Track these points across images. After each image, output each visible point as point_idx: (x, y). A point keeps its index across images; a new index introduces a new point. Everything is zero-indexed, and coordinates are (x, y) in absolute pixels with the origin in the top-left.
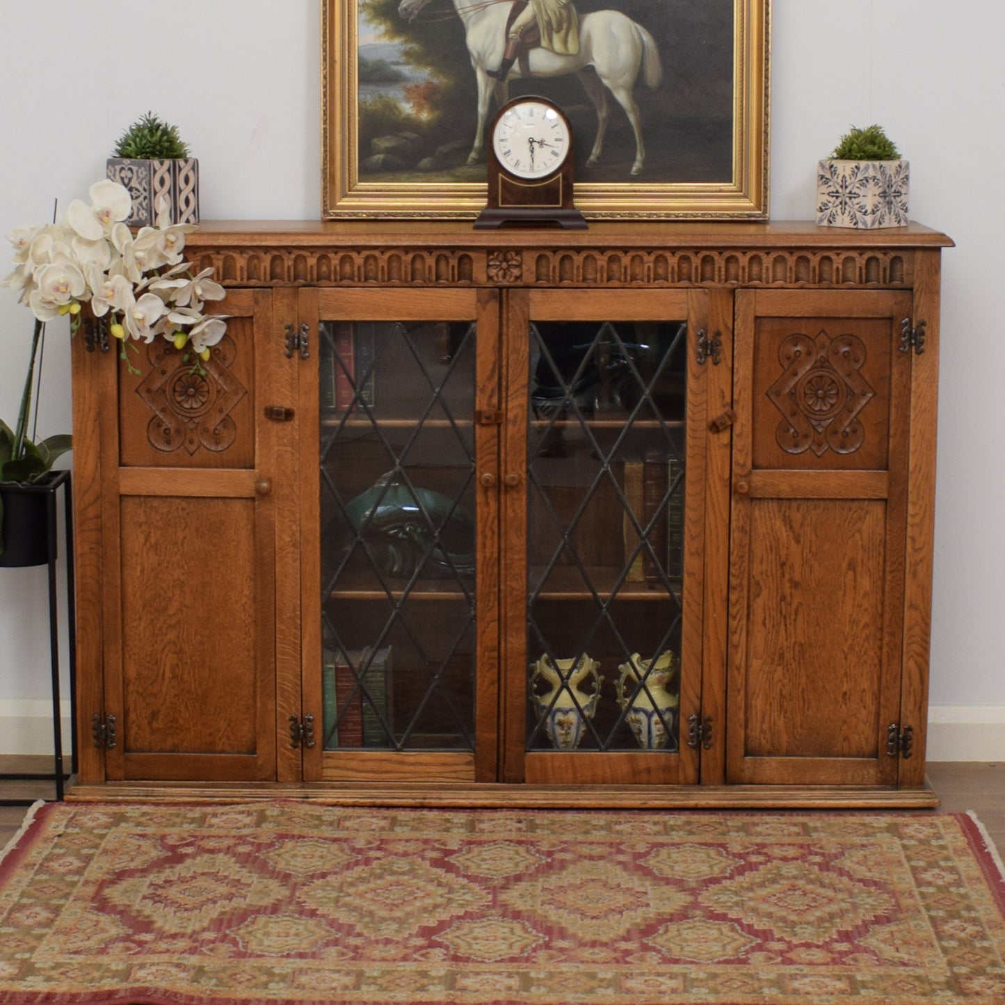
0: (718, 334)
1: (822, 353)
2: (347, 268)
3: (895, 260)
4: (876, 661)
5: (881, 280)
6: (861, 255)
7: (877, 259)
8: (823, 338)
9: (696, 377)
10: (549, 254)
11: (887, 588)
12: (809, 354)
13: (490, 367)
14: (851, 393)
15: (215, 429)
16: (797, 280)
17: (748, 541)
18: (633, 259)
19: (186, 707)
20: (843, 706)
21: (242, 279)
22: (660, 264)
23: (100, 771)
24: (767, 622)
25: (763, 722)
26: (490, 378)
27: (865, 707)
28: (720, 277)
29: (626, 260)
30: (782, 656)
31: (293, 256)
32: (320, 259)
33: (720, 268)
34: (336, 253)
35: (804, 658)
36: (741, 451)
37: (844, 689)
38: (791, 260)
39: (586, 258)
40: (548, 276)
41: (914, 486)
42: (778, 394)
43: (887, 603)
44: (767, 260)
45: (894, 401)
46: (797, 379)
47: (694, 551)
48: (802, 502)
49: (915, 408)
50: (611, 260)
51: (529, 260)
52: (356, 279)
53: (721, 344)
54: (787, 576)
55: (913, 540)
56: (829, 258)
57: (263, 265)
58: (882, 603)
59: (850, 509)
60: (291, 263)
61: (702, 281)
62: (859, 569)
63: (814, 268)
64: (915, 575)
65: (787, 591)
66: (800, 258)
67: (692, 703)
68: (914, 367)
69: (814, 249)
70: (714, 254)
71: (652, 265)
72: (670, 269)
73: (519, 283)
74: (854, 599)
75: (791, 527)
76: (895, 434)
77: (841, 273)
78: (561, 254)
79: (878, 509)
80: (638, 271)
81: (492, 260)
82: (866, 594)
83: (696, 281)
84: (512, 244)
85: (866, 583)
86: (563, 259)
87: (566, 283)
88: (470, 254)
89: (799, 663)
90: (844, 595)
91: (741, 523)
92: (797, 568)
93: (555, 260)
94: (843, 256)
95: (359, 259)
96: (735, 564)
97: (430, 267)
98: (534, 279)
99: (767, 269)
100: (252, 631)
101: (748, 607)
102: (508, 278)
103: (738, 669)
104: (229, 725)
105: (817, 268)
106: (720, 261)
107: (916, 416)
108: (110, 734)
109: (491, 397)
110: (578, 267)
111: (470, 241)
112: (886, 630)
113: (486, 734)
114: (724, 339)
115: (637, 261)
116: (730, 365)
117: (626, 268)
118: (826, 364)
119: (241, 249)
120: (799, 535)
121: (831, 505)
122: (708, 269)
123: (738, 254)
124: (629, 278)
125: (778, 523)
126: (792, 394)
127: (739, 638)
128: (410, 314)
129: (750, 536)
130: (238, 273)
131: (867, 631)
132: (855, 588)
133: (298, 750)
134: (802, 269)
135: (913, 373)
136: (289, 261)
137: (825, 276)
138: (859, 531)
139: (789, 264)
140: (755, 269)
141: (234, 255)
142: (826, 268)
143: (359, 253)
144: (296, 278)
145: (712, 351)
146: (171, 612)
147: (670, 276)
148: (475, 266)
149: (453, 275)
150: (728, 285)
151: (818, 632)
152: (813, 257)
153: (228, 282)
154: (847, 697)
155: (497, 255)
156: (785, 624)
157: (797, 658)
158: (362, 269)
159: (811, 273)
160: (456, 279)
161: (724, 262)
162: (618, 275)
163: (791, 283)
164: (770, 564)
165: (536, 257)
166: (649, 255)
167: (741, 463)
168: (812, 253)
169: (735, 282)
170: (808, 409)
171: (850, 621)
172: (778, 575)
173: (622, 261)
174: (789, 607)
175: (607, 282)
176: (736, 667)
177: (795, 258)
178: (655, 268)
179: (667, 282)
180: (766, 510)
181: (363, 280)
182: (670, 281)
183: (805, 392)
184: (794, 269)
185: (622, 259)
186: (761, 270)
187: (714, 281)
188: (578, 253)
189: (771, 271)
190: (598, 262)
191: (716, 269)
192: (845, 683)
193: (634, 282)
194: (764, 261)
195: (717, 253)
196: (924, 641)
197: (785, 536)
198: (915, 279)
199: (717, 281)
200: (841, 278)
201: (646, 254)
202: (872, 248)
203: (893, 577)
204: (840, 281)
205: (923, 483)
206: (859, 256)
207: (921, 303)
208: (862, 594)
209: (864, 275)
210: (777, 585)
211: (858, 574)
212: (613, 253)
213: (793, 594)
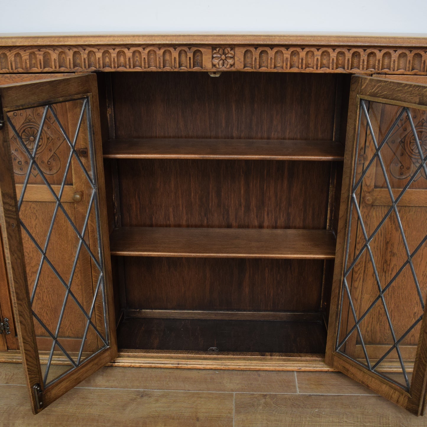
1: (424, 117)
2: (122, 59)
10: (252, 49)
12: (415, 117)
15: (48, 161)
16: (413, 69)
18: (307, 53)
19: (47, 314)
20: (414, 319)
21: (55, 67)
22: (325, 57)
23: (4, 345)
25: (368, 327)
28: (363, 66)
29: (303, 54)
31: (87, 52)
32: (104, 53)
33: (363, 60)
35: (394, 294)
36: (369, 177)
37: (415, 311)
38: (410, 56)
39: (276, 53)
40: (251, 64)
42: (394, 142)
44: (395, 56)
50: (293, 54)
51: (239, 53)
52: (128, 66)
54: (389, 250)
57: (68, 58)
60: (86, 56)
61: (351, 69)
65: (388, 258)
66: (416, 54)
70: (360, 50)
71: (319, 58)
72: (331, 61)
73: (233, 69)
75: (394, 222)
78: (260, 49)
80: (310, 61)
81: (215, 53)
83: (348, 69)
84: (228, 43)
86: (261, 53)
87: (263, 69)
88: (200, 49)
89: (391, 297)
92: (395, 245)
93: (256, 53)
95: (129, 53)
96: (359, 243)
97: (175, 58)
98: (243, 66)
99: (394, 62)
100: (79, 275)
101: (365, 267)
102: (225, 65)
104: (71, 323)
106: (364, 56)
108: (6, 327)
110: (271, 58)
111: (200, 40)
115: (310, 54)
117: (302, 59)
118: (425, 124)
119: (54, 47)
121: (419, 210)
122: (356, 60)
123: (376, 51)
124: (304, 66)
125: (387, 220)
126: (402, 142)
127: (358, 283)
130: (53, 63)
134: (417, 62)
136: (84, 55)
139: (408, 59)
140: (386, 61)
141: (50, 51)
143: (129, 49)
144: (90, 66)
147: (331, 65)
148: (204, 57)
149: (190, 63)
151: (403, 281)
152: (425, 54)
153: (46, 70)
154: (416, 315)
155: (219, 50)
156: (385, 276)
157: (390, 294)
158: (131, 60)
159: (422, 65)
160: (192, 66)
161: (366, 56)
162: (297, 64)
163: (409, 71)
164: (380, 242)
165: (244, 52)
166: (318, 51)
167: (368, 185)
168: (424, 51)
169: (373, 70)
170: (411, 151)
171: (423, 275)
172: (384, 249)
173: (300, 55)
174: (388, 267)
175: (290, 68)
176: (355, 299)
177: (413, 54)
178: (321, 59)
179: (328, 69)
180: (380, 211)
181: (132, 67)
182: (331, 68)
183: (410, 141)
184: (411, 62)
185: (300, 53)
186: (390, 62)
187: (359, 69)
188: (272, 49)
189: (396, 63)
190: (284, 55)
191: (361, 61)
192: (416, 308)
193: (307, 69)
194: (393, 56)
195: (363, 50)
197: (390, 227)
199: (361, 69)
201: (316, 50)
210: (383, 254)
212: (295, 49)
213: (392, 259)
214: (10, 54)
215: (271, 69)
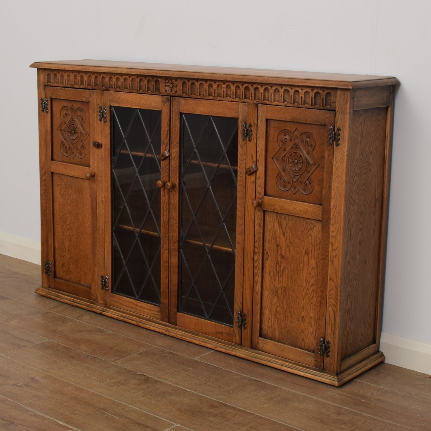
0: (250, 126)
1: (296, 141)
2: (118, 83)
3: (328, 94)
5: (321, 105)
6: (312, 90)
7: (320, 93)
8: (297, 132)
9: (242, 147)
10: (187, 81)
13: (166, 133)
14: (308, 163)
15: (80, 149)
16: (284, 101)
17: (262, 232)
18: (218, 85)
19: (72, 264)
20: (302, 323)
21: (86, 86)
22: (229, 89)
23: (47, 283)
24: (271, 273)
25: (269, 322)
26: (166, 138)
27: (311, 326)
28: (252, 97)
29: (215, 86)
30: (277, 291)
31: (101, 77)
32: (109, 79)
34: (115, 76)
35: (286, 295)
36: (259, 186)
37: (303, 315)
38: (282, 91)
39: (200, 84)
40: (186, 92)
41: (333, 216)
42: (277, 159)
44: (272, 90)
45: (325, 170)
46: (285, 153)
47: (240, 232)
48: (287, 216)
49: (335, 174)
50: (210, 86)
51: (179, 83)
52: (121, 88)
53: (251, 131)
54: (279, 252)
55: (332, 245)
56: (298, 91)
57: (92, 80)
59: (307, 223)
61: (244, 99)
62: (310, 255)
63: (291, 96)
64: (332, 262)
65: (279, 260)
66: (285, 90)
67: (239, 305)
68: (335, 153)
69: (292, 86)
70: (249, 85)
71: (225, 89)
72: (232, 92)
73: (176, 94)
74: (308, 270)
75: (281, 228)
76: (326, 187)
77: (303, 99)
78: (191, 81)
79: (319, 226)
80: (219, 92)
81: (167, 83)
82: (313, 269)
83: (242, 99)
84: (173, 76)
85: (313, 262)
86: (192, 84)
87: (193, 96)
88: (159, 79)
90: (303, 266)
91: (259, 222)
92: (284, 248)
93: (189, 84)
94: (304, 91)
95: (122, 79)
96: (257, 242)
97: (145, 84)
98: (182, 93)
99: (271, 95)
100: (91, 236)
101: (263, 264)
102: (172, 92)
103: (257, 294)
104: (85, 274)
105: (293, 96)
106: (252, 89)
107: (335, 179)
108: (49, 269)
109: (166, 146)
110: (197, 88)
111: (156, 73)
113: (164, 300)
114: (254, 129)
115: (220, 87)
116: (256, 142)
117: (215, 90)
118: (298, 146)
120: (285, 232)
121: (298, 219)
122: (247, 93)
123: (259, 87)
124: (216, 95)
126: (283, 160)
127: (258, 278)
128: (139, 106)
129: (264, 229)
130: (85, 83)
131: (312, 288)
132: (308, 264)
133: (104, 290)
134: (286, 96)
135: (334, 156)
136: (100, 79)
137: (297, 100)
138: (310, 235)
139: (281, 93)
140: (266, 94)
141: (84, 75)
142: (297, 96)
143: (122, 76)
144: (102, 86)
145: (247, 134)
146: (68, 223)
147: (232, 95)
148: (160, 85)
150: (255, 102)
151: (292, 283)
152: (291, 90)
153: (82, 86)
154: (304, 319)
155: (169, 81)
156: (278, 276)
157: (283, 294)
158: (123, 84)
159: (290, 98)
160: (154, 90)
161: (254, 90)
162: (212, 94)
163: (281, 103)
164: (272, 244)
165: (182, 82)
167: (260, 192)
168: (291, 88)
169: (258, 100)
170: (290, 168)
171: (306, 281)
172: (276, 251)
174: (280, 268)
175: (208, 96)
176: (256, 292)
177: (283, 90)
178: (226, 91)
179: (230, 99)
180: (271, 217)
181: (123, 89)
182: (232, 98)
183: (288, 160)
184: (282, 95)
186: (269, 95)
188: (197, 81)
189: (273, 96)
190: (205, 86)
191: (251, 93)
192: (303, 312)
193: (218, 97)
194: (270, 91)
195: (251, 85)
196: (336, 298)
197: (279, 232)
198: (336, 105)
199: (250, 99)
200: (303, 102)
201: (223, 84)
202: (317, 87)
203: (323, 262)
204: (303, 104)
205: (337, 215)
206: (311, 91)
207: (339, 119)
208: (311, 268)
209: (313, 101)
210: (275, 256)
211: (310, 257)
212: (210, 82)
213: (282, 261)
214: (65, 75)
215: (197, 96)
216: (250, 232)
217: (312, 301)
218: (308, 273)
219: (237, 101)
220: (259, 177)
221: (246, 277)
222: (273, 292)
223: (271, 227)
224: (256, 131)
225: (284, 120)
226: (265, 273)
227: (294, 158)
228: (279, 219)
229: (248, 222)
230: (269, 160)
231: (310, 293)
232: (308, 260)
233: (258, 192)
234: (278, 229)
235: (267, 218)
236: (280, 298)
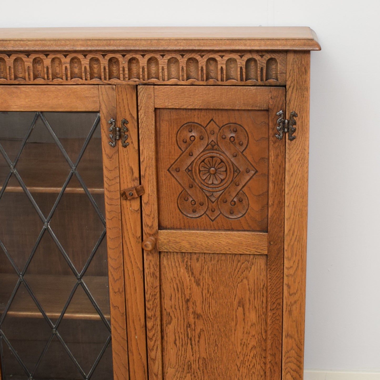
0: (125, 122)
1: (213, 138)
3: (270, 61)
4: (262, 373)
5: (259, 79)
6: (241, 57)
7: (255, 61)
8: (212, 125)
9: (110, 158)
11: (269, 322)
12: (202, 138)
14: (236, 171)
16: (188, 78)
17: (158, 284)
18: (53, 60)
22: (76, 65)
24: (177, 342)
28: (124, 75)
29: (47, 61)
30: (190, 367)
33: (123, 68)
35: (206, 369)
36: (149, 215)
38: (183, 61)
39: (15, 60)
41: (288, 246)
42: (178, 170)
43: (269, 332)
44: (163, 62)
45: (271, 178)
46: (193, 159)
47: (117, 290)
49: (289, 184)
50: (36, 61)
53: (127, 130)
54: (191, 310)
55: (289, 286)
56: (214, 60)
58: (266, 332)
59: (239, 261)
61: (110, 79)
62: (247, 306)
63: (202, 68)
64: (290, 312)
65: (192, 320)
66: (189, 59)
68: (287, 151)
70: (118, 56)
71: (68, 66)
72: (83, 69)
74: (244, 328)
75: (192, 273)
76: (273, 205)
77: (225, 72)
79: (261, 262)
80: (57, 70)
82: (253, 325)
83: (105, 79)
85: (252, 316)
89: (203, 372)
90: (236, 325)
91: (152, 270)
92: (198, 303)
94: (226, 58)
96: (149, 301)
99: (163, 69)
101: (162, 331)
103: (157, 376)
105: (204, 68)
106: (123, 62)
107: (290, 190)
110: (10, 67)
112: (269, 352)
114: (131, 126)
115: (57, 62)
116: (137, 148)
117: (48, 68)
118: (216, 147)
120: (199, 280)
121: (223, 258)
122: (114, 69)
123: (138, 56)
124: (50, 77)
125: (182, 270)
126: (189, 171)
127: (156, 354)
129: (160, 280)
131: (254, 352)
132: (244, 319)
134: (192, 68)
135: (287, 156)
137: (212, 74)
138: (247, 278)
139: (181, 65)
140: (153, 68)
142: (212, 68)
145: (120, 136)
150: (131, 82)
151: (216, 351)
152: (201, 59)
156: (191, 344)
157: (201, 369)
159: (200, 72)
161: (127, 63)
162: (42, 74)
163: (183, 80)
166: (66, 58)
167: (150, 225)
168: (200, 55)
169: (137, 80)
170: (203, 182)
171: (241, 344)
172: (184, 308)
173: (44, 63)
174: (194, 332)
175: (34, 80)
176: (155, 374)
177: (186, 59)
178: (71, 68)
179: (81, 80)
180: (172, 260)
182: (84, 79)
183: (199, 169)
184: (185, 68)
185: (44, 61)
186: (158, 69)
187: (119, 79)
188: (9, 56)
189: (166, 70)
190: (26, 63)
191: (121, 69)
193: (55, 80)
194: (160, 62)
195: (121, 56)
196: (298, 361)
197: (188, 280)
198: (287, 77)
199: (122, 79)
200: (225, 76)
201: (63, 57)
202: (251, 51)
203: (274, 314)
204: (225, 79)
205: (296, 243)
206: (239, 57)
207: (293, 98)
208: (250, 324)
209: (244, 74)
210: (184, 316)
211: (246, 309)
212: (37, 56)
213: (196, 323)
215: (11, 81)
216: (136, 288)
217: (253, 370)
218: (245, 332)
219: (95, 83)
220: (147, 202)
221: (133, 355)
222: (184, 369)
223: (174, 274)
224: (136, 130)
225: (189, 107)
226: (167, 343)
227: (209, 165)
228: (187, 261)
229: (130, 273)
230: (164, 172)
231: (250, 359)
232: (244, 314)
233: (148, 226)
234: (187, 276)
235: (165, 262)
236: (196, 374)
